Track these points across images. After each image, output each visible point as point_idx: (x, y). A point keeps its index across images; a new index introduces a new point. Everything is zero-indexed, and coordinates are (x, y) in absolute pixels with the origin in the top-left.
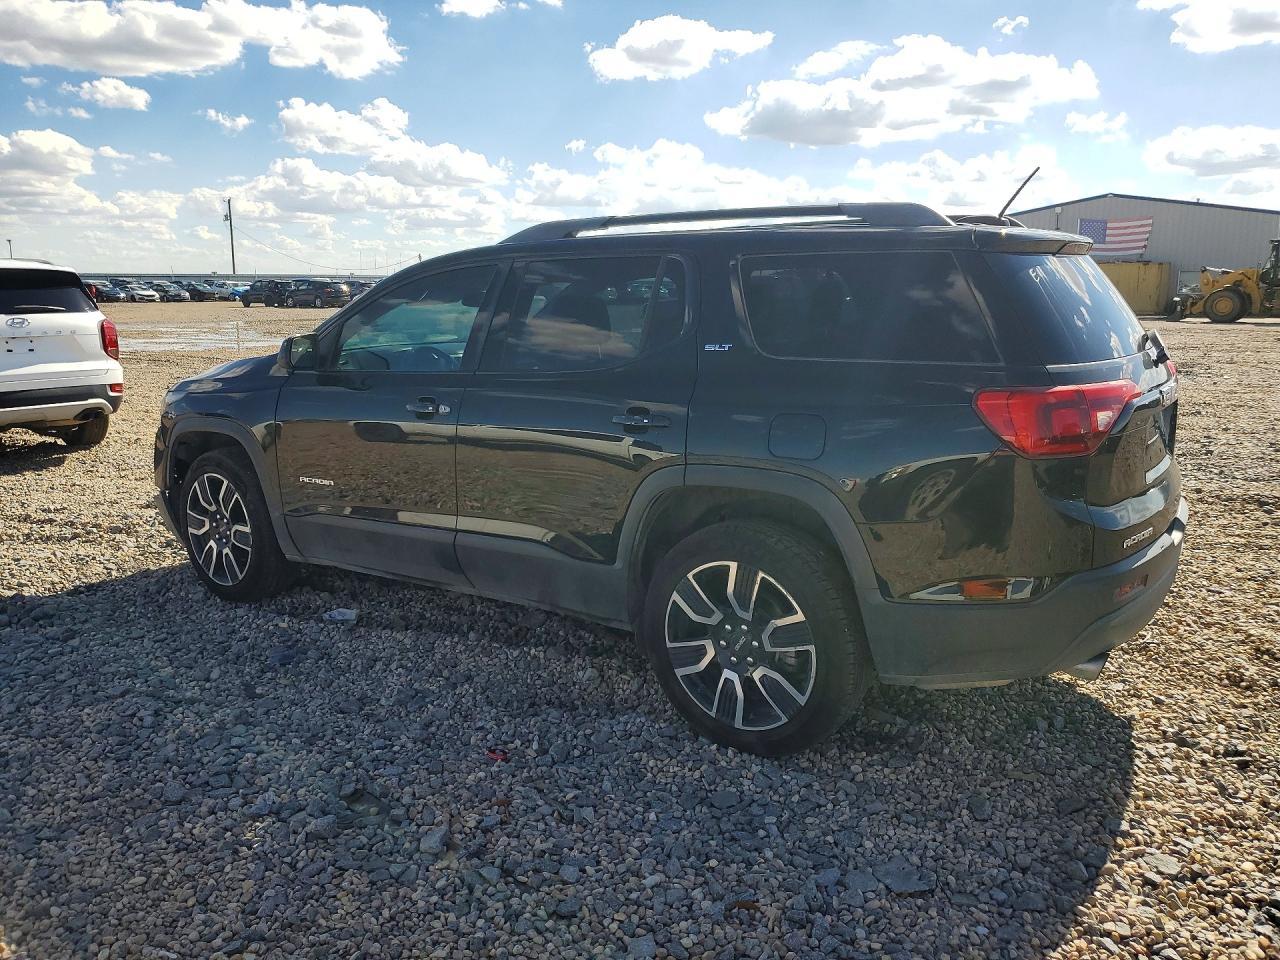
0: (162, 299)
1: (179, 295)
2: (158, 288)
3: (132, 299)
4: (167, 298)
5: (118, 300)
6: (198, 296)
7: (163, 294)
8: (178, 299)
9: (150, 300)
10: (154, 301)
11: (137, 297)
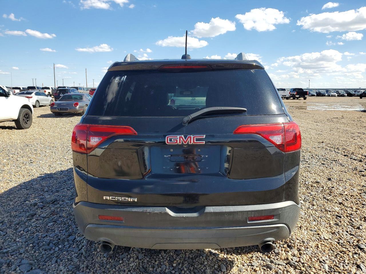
0: (338, 96)
1: (343, 95)
2: (337, 92)
3: (329, 96)
4: (340, 95)
5: (325, 96)
6: (350, 95)
7: (338, 94)
8: (343, 96)
9: (334, 96)
10: (335, 96)
11: (330, 95)
